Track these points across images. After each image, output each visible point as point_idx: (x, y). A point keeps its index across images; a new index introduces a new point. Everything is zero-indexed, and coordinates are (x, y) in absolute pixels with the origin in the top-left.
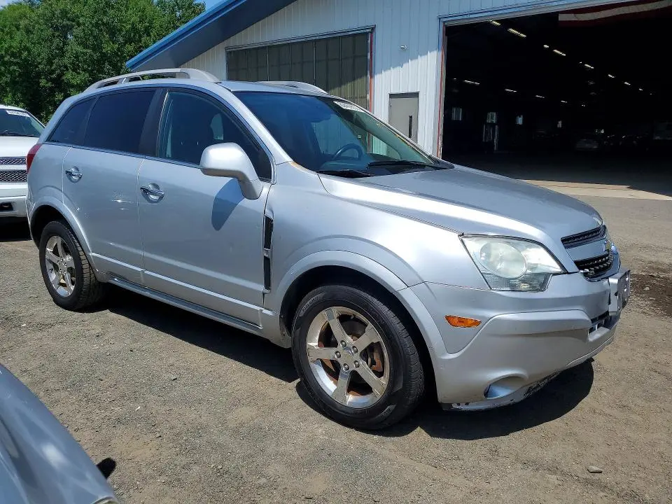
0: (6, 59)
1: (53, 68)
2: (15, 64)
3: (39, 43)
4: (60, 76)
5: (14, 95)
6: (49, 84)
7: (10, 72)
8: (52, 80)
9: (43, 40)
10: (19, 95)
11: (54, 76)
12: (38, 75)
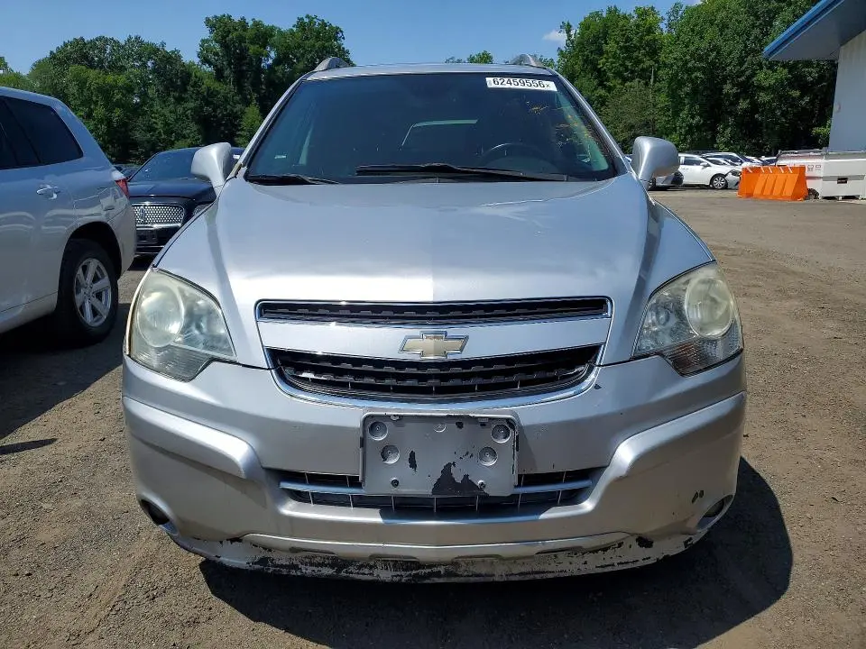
0: (690, 65)
1: (743, 68)
2: (699, 69)
3: (734, 39)
4: (749, 78)
5: (692, 106)
6: (734, 90)
7: (692, 81)
8: (739, 85)
9: (738, 34)
10: (697, 107)
11: (743, 78)
12: (724, 81)
